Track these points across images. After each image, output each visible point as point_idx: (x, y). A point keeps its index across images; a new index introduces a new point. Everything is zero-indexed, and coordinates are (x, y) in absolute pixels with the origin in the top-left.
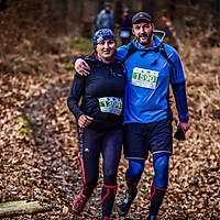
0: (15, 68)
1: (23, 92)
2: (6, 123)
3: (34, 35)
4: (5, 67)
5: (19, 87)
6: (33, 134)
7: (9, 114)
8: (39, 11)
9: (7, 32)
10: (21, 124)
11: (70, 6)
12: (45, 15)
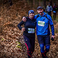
0: (16, 25)
1: (18, 33)
2: (13, 44)
3: (22, 14)
4: (12, 25)
5: (17, 32)
6: (22, 48)
7: (14, 41)
8: (23, 5)
9: (12, 13)
10: (18, 44)
11: (34, 4)
12: (26, 7)
